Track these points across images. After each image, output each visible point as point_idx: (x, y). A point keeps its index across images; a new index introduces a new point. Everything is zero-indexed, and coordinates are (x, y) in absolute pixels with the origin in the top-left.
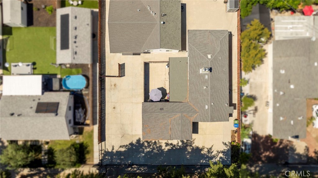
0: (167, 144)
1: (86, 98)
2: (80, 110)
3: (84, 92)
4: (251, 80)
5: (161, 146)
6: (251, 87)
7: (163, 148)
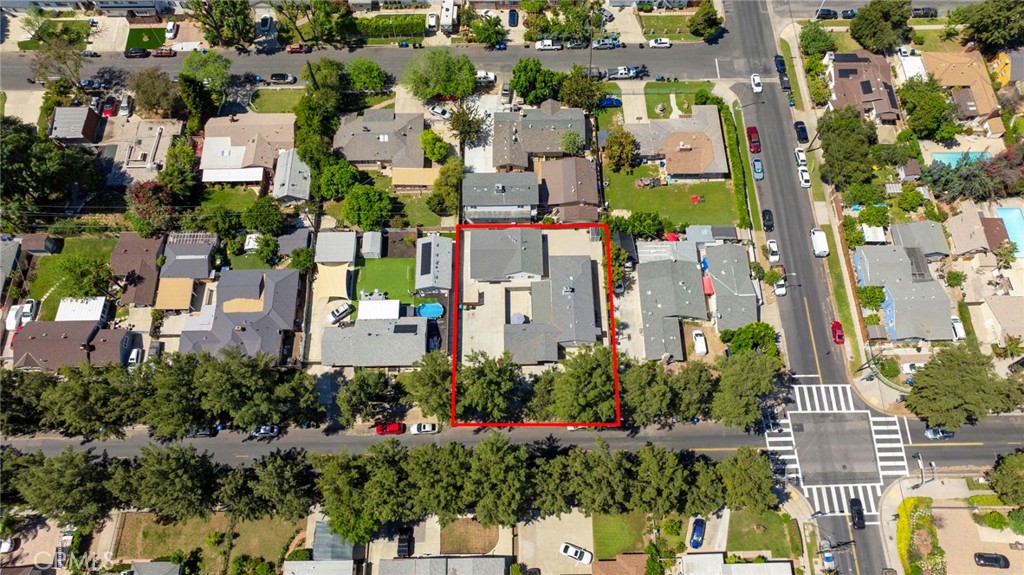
0: (531, 376)
1: (441, 328)
2: (435, 338)
3: (438, 322)
4: (621, 307)
5: (524, 378)
6: (621, 314)
7: (527, 379)
